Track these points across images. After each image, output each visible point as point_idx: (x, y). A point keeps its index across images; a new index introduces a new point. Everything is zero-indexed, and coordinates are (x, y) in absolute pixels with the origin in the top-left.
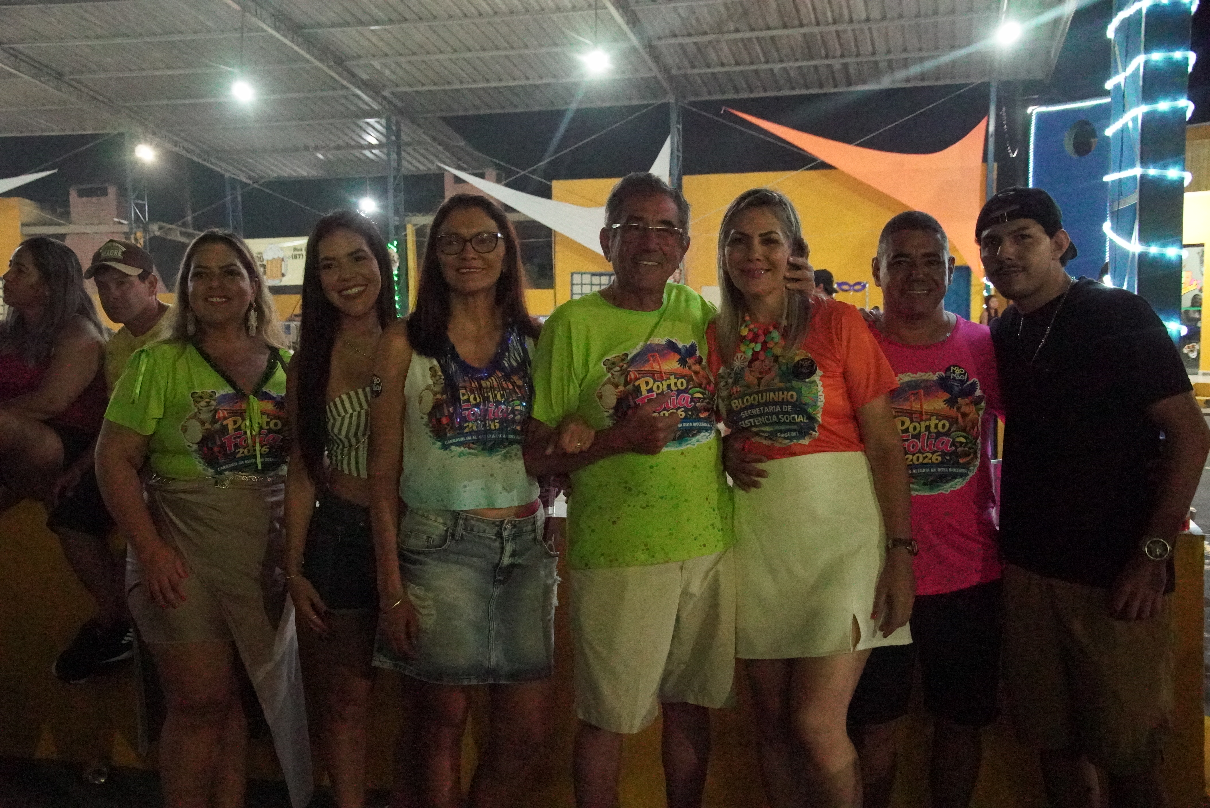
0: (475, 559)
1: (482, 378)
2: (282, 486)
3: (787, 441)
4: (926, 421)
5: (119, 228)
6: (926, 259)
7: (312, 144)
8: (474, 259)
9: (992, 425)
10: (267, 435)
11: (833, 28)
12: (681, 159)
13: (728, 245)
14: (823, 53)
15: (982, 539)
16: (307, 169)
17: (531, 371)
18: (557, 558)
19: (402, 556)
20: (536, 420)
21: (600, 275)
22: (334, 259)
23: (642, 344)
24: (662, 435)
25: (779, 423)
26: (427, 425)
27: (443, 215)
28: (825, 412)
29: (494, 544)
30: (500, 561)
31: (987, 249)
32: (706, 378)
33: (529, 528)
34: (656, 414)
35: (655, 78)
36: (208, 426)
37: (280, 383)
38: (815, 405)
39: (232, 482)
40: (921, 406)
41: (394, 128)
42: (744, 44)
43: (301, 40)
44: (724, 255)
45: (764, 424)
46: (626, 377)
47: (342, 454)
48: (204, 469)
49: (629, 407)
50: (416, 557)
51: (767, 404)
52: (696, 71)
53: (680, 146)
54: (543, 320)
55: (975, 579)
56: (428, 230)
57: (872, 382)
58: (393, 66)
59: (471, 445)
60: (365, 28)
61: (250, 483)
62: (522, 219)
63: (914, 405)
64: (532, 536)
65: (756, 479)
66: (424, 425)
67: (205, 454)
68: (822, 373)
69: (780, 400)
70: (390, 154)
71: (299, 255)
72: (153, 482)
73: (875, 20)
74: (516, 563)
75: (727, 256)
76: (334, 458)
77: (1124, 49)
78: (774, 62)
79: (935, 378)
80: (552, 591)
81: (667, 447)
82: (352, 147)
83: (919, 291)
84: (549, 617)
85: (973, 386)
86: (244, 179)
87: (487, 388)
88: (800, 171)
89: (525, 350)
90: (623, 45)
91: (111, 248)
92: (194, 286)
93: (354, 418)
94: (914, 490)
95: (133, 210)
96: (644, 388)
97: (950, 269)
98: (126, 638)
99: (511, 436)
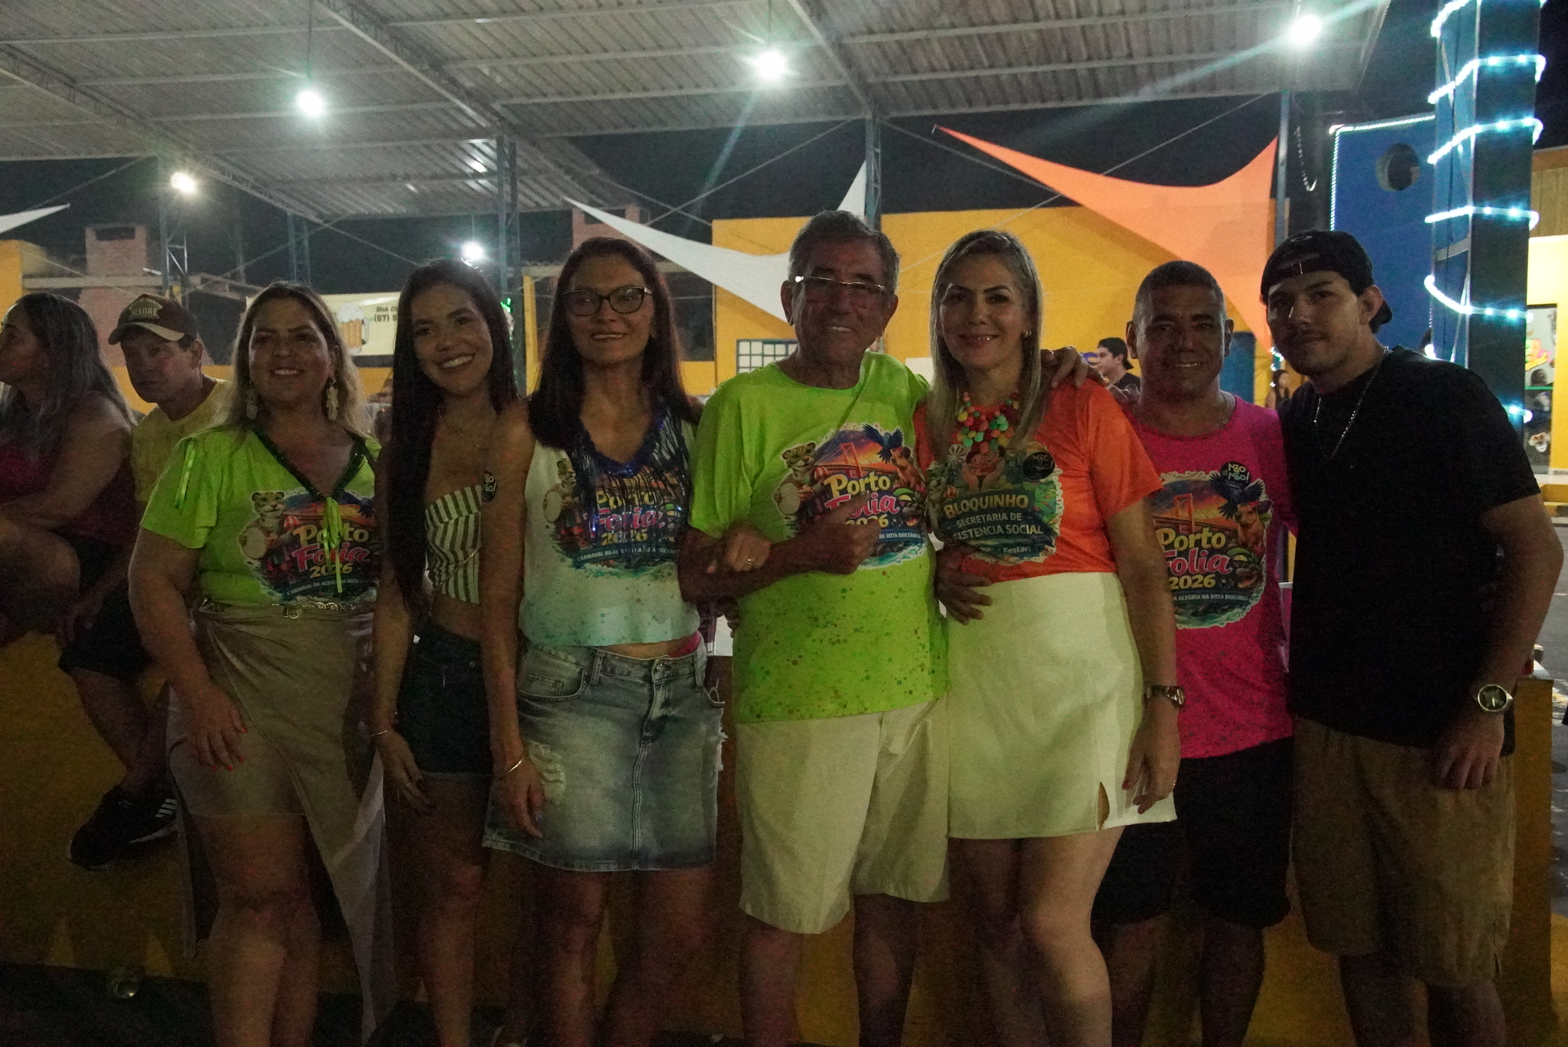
0: (616, 710)
1: (625, 475)
2: (371, 615)
3: (1016, 558)
4: (1195, 534)
5: (150, 281)
6: (1195, 323)
7: (401, 173)
8: (613, 321)
9: (1281, 540)
10: (350, 549)
11: (1079, 23)
12: (879, 193)
13: (944, 303)
14: (1065, 57)
15: (1267, 687)
16: (394, 205)
17: (689, 467)
18: (722, 709)
19: (524, 706)
20: (695, 529)
21: (774, 342)
22: (431, 322)
23: (832, 431)
24: (858, 550)
25: (1005, 535)
26: (554, 536)
27: (574, 265)
28: (1065, 522)
29: (640, 690)
30: (648, 712)
31: (1275, 310)
32: (914, 476)
33: (686, 670)
34: (851, 522)
35: (846, 87)
36: (274, 536)
37: (368, 482)
38: (1052, 513)
39: (305, 611)
40: (1191, 514)
41: (507, 151)
42: (962, 43)
43: (386, 37)
44: (938, 315)
45: (989, 537)
46: (813, 474)
47: (447, 572)
48: (269, 593)
49: (816, 512)
50: (540, 706)
51: (990, 510)
52: (900, 78)
53: (879, 178)
55: (1258, 738)
56: (555, 284)
57: (1126, 482)
58: (506, 70)
59: (611, 561)
60: (468, 21)
61: (328, 612)
62: (672, 270)
63: (1180, 513)
64: (689, 682)
65: (975, 606)
66: (551, 536)
67: (270, 572)
68: (1061, 472)
69: (1007, 505)
70: (502, 186)
71: (385, 316)
72: (202, 609)
73: (1132, 12)
74: (669, 715)
75: (942, 318)
76: (437, 578)
77: (1453, 51)
78: (1002, 67)
79: (1208, 478)
80: (714, 752)
81: (865, 564)
82: (451, 176)
83: (1188, 363)
84: (711, 785)
85: (1257, 489)
86: (313, 218)
87: (631, 488)
88: (1033, 208)
89: (681, 440)
90: (806, 44)
91: (147, 305)
92: (256, 357)
93: (461, 528)
94: (1182, 622)
95: (169, 257)
96: (835, 488)
97: (1228, 337)
98: (161, 811)
99: (663, 550)
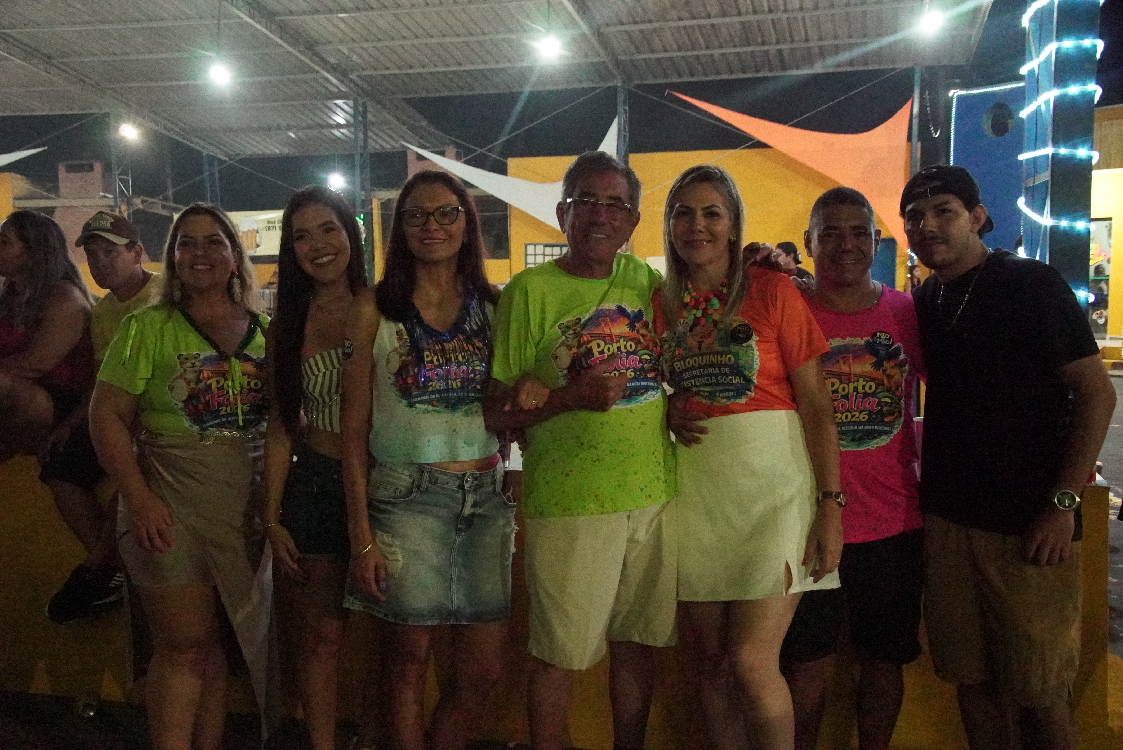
0: (438, 509)
1: (445, 341)
2: (263, 441)
3: (725, 400)
4: (854, 382)
5: (105, 202)
6: (854, 232)
7: (284, 124)
8: (437, 230)
9: (915, 386)
10: (248, 394)
11: (770, 16)
12: (627, 139)
13: (673, 218)
14: (760, 40)
15: (905, 492)
16: (280, 147)
17: (491, 335)
18: (515, 508)
19: (372, 506)
20: (496, 380)
21: (552, 246)
22: (306, 231)
23: (594, 309)
24: (612, 394)
25: (717, 384)
26: (394, 385)
27: (408, 190)
28: (760, 374)
29: (456, 495)
30: (462, 511)
31: (910, 222)
32: (652, 341)
33: (489, 481)
34: (607, 374)
35: (603, 63)
36: (193, 385)
37: (260, 347)
38: (751, 368)
39: (216, 438)
40: (850, 368)
41: (360, 109)
42: (686, 31)
43: (274, 27)
44: (669, 226)
45: (706, 385)
46: (580, 340)
47: (317, 411)
48: (190, 426)
49: (582, 367)
50: (384, 507)
51: (707, 366)
52: (642, 56)
53: (627, 128)
54: (501, 288)
55: (898, 528)
57: (804, 346)
58: (360, 51)
59: (435, 403)
60: (333, 16)
61: (233, 439)
62: (479, 194)
63: (843, 368)
64: (491, 489)
65: (696, 435)
66: (391, 384)
67: (190, 411)
68: (758, 338)
69: (719, 362)
70: (357, 133)
71: (273, 227)
72: (142, 437)
73: (808, 10)
74: (477, 513)
75: (672, 228)
76: (310, 415)
77: (1038, 37)
78: (715, 48)
79: (862, 342)
80: (510, 539)
81: (617, 404)
82: (320, 126)
83: (849, 260)
84: (507, 563)
85: (898, 351)
86: (222, 157)
87: (449, 350)
88: (737, 149)
89: (485, 316)
90: (573, 32)
91: (100, 219)
92: (180, 255)
93: (327, 379)
94: (844, 446)
95: (118, 185)
96: (596, 351)
97: (876, 241)
98: (113, 582)
99: (472, 395)
